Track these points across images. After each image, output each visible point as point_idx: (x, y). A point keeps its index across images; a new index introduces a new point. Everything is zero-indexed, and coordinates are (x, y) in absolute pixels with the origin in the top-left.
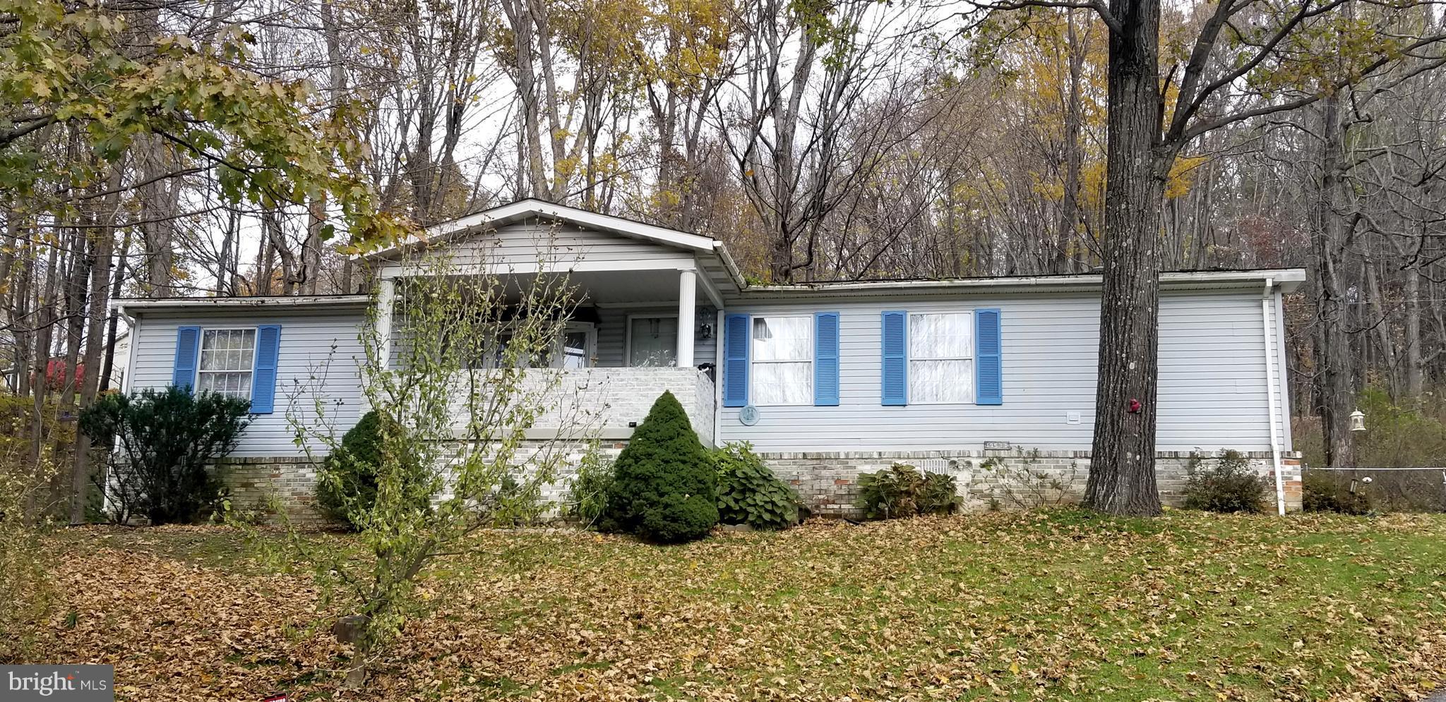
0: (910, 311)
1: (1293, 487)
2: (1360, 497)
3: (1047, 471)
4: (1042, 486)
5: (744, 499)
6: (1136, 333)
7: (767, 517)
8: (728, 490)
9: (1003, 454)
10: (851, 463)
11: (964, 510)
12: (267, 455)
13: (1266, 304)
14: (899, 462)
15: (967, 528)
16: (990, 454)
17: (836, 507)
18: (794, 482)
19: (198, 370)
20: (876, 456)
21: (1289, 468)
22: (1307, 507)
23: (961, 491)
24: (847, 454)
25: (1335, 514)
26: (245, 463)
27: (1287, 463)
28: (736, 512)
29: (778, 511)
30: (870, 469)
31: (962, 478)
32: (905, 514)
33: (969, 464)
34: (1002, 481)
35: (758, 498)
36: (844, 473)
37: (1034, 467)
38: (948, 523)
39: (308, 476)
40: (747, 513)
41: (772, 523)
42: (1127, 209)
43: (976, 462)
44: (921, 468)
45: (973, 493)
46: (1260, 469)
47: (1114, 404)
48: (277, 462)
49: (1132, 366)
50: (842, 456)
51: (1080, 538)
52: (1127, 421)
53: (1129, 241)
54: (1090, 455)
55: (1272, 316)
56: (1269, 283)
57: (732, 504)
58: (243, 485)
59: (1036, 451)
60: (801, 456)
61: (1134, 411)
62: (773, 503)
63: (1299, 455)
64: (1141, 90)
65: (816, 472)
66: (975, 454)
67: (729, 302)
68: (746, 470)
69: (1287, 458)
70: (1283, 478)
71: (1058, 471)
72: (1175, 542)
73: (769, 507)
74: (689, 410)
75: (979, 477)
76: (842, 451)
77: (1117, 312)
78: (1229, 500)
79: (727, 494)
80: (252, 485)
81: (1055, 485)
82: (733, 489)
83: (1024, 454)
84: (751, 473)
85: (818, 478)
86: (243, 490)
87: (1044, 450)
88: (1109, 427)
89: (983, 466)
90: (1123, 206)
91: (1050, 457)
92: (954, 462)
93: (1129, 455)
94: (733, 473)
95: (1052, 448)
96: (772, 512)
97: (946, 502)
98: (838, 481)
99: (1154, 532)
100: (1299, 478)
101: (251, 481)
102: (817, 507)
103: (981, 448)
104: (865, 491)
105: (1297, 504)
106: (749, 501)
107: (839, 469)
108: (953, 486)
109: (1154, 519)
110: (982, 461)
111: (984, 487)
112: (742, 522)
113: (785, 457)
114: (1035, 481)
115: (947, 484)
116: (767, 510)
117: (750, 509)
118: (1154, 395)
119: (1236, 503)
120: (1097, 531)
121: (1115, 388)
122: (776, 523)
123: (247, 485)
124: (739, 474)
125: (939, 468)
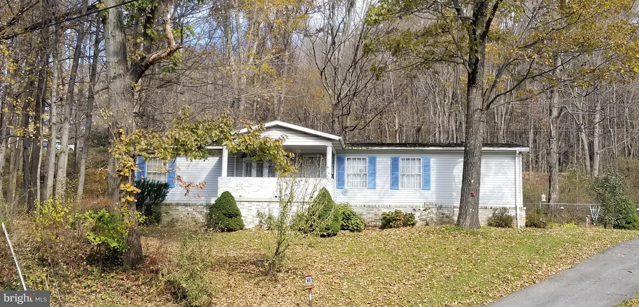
0: (401, 157)
1: (523, 219)
2: (543, 223)
3: (445, 212)
4: (443, 217)
5: (348, 222)
6: (473, 171)
7: (355, 228)
8: (342, 219)
9: (430, 206)
10: (380, 209)
11: (417, 225)
12: (174, 202)
13: (516, 158)
14: (396, 209)
15: (420, 232)
16: (426, 206)
17: (375, 223)
18: (361, 215)
19: (146, 171)
20: (388, 206)
21: (522, 213)
22: (527, 226)
23: (416, 219)
24: (379, 206)
25: (534, 228)
26: (166, 205)
27: (521, 211)
28: (345, 226)
29: (359, 226)
30: (387, 211)
31: (417, 214)
32: (398, 227)
33: (419, 210)
34: (430, 215)
35: (353, 221)
36: (377, 212)
37: (441, 211)
38: (413, 230)
39: (189, 210)
40: (349, 227)
41: (357, 230)
42: (472, 131)
43: (422, 209)
44: (404, 211)
45: (421, 219)
46: (512, 213)
47: (466, 193)
48: (178, 204)
49: (472, 181)
50: (377, 206)
51: (455, 236)
52: (470, 199)
53: (473, 141)
54: (459, 207)
55: (519, 162)
56: (517, 152)
57: (344, 223)
58: (165, 213)
59: (441, 205)
60: (363, 206)
61: (472, 196)
62: (357, 223)
63: (525, 208)
64: (477, 92)
65: (368, 211)
66: (421, 206)
67: (338, 152)
68: (349, 212)
69: (521, 209)
70: (520, 216)
71: (448, 212)
72: (483, 238)
73: (356, 224)
74: (331, 193)
75: (423, 214)
76: (377, 204)
77: (468, 164)
78: (501, 223)
79: (342, 220)
80: (169, 213)
81: (447, 217)
82: (344, 219)
83: (437, 206)
84: (350, 213)
85: (369, 213)
86: (165, 214)
87: (444, 205)
88: (465, 200)
89: (424, 210)
90: (471, 130)
91: (446, 207)
92: (414, 209)
93: (471, 210)
94: (344, 213)
95: (447, 205)
96: (357, 226)
97: (412, 223)
98: (376, 215)
99: (477, 234)
100: (525, 216)
101: (168, 211)
102: (369, 223)
103: (423, 204)
104: (384, 218)
105: (523, 224)
106: (349, 222)
107: (375, 211)
108: (414, 217)
109: (478, 230)
110: (424, 209)
111: (424, 217)
112: (347, 229)
113: (358, 206)
114: (441, 216)
115: (412, 216)
116: (355, 226)
117: (350, 225)
118: (479, 191)
119: (504, 224)
120: (460, 234)
121: (467, 188)
122: (358, 230)
123: (166, 213)
124: (346, 214)
125: (409, 211)
